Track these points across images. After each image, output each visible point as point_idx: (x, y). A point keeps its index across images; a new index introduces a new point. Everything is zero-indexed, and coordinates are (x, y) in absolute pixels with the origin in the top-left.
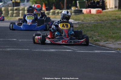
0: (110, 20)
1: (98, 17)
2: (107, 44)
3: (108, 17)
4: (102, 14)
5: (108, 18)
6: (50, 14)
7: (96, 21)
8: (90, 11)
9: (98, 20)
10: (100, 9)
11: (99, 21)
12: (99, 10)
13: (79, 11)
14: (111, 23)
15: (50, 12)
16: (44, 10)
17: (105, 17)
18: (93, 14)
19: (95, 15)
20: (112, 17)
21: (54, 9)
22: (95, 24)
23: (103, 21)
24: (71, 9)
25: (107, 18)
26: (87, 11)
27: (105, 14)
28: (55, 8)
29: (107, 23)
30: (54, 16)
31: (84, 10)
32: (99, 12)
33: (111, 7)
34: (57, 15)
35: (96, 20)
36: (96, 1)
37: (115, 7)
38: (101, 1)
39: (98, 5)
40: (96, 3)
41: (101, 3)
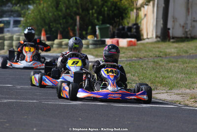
0: (151, 57)
1: (131, 51)
2: (157, 94)
3: (146, 52)
4: (136, 47)
5: (148, 54)
6: (54, 46)
7: (129, 59)
8: (118, 42)
9: (132, 57)
10: (133, 40)
11: (134, 58)
12: (131, 41)
13: (100, 42)
14: (154, 62)
15: (54, 44)
16: (44, 40)
17: (143, 52)
18: (123, 48)
19: (126, 49)
20: (154, 53)
21: (60, 39)
22: (129, 62)
23: (141, 58)
24: (86, 39)
25: (145, 54)
26: (112, 42)
27: (141, 47)
28: (61, 37)
29: (148, 61)
30: (60, 50)
31: (109, 41)
32: (131, 44)
33: (149, 37)
34: (65, 48)
35: (129, 56)
36: (126, 27)
37: (157, 37)
38: (135, 27)
39: (129, 33)
40: (126, 30)
41: (135, 30)
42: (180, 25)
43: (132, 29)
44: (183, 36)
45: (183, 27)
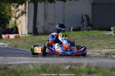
36: (10, 28)
37: (28, 33)
38: (15, 28)
39: (12, 32)
40: (10, 30)
41: (15, 30)
42: (41, 26)
43: (14, 30)
44: (43, 32)
45: (43, 27)
